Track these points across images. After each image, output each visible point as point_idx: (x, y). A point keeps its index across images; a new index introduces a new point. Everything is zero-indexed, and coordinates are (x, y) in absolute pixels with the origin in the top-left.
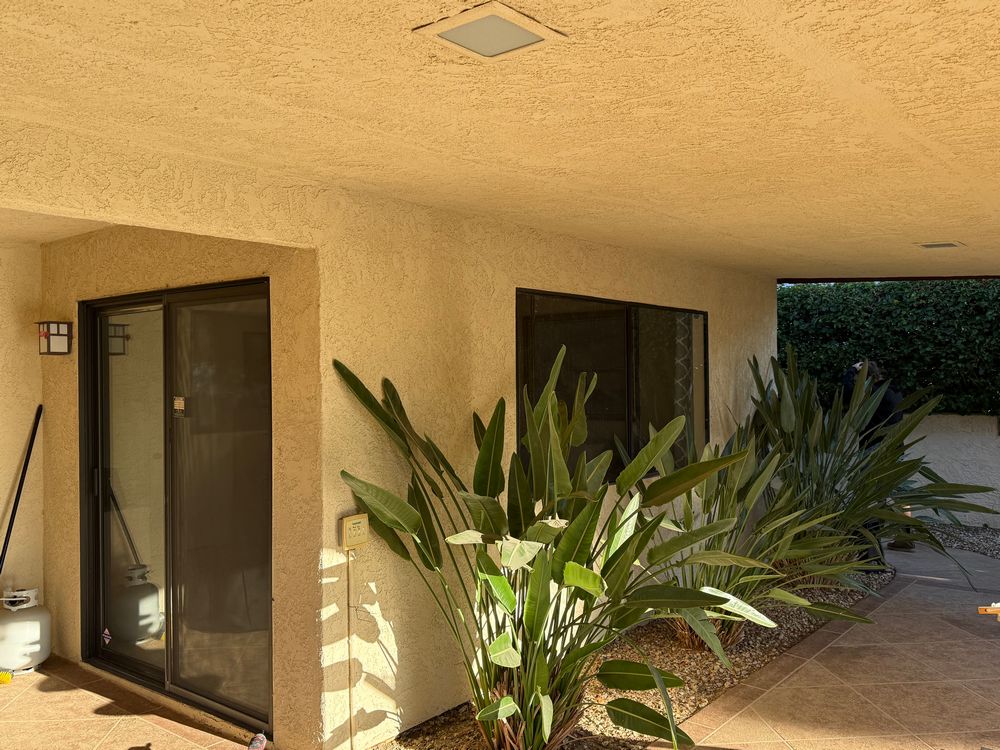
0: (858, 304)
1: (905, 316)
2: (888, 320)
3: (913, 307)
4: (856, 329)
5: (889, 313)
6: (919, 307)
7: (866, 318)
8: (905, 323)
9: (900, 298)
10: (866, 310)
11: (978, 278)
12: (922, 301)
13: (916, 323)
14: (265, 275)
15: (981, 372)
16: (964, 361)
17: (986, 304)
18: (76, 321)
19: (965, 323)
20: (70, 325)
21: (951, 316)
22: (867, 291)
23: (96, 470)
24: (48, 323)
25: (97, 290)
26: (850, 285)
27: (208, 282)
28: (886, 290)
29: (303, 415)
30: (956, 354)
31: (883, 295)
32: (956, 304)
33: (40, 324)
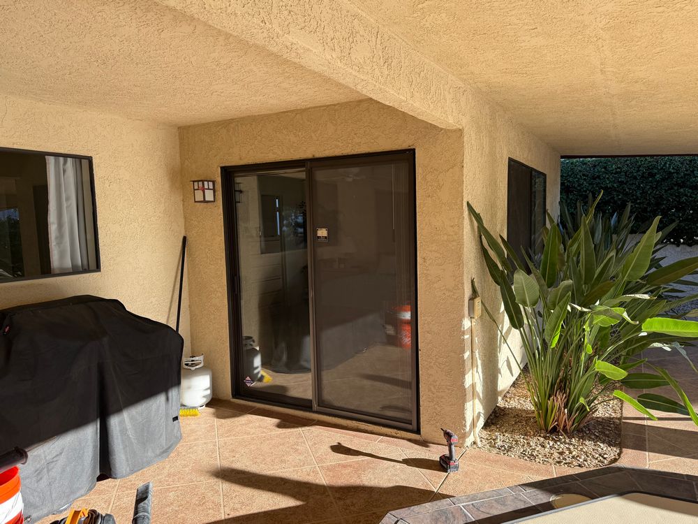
0: (580, 171)
1: (608, 178)
2: (598, 181)
3: (612, 173)
4: (578, 186)
5: (598, 177)
6: (616, 173)
7: (585, 179)
8: (608, 182)
9: (605, 168)
10: (584, 175)
11: (652, 156)
12: (618, 170)
13: (614, 182)
14: (412, 147)
15: (649, 210)
16: (640, 204)
17: (656, 171)
18: (219, 180)
19: (642, 182)
20: (214, 182)
21: (635, 178)
22: (585, 164)
23: (236, 278)
24: (203, 181)
25: (241, 159)
26: (575, 160)
27: (355, 153)
28: (597, 163)
29: (446, 237)
30: (636, 200)
31: (595, 166)
32: (638, 171)
33: (194, 181)
